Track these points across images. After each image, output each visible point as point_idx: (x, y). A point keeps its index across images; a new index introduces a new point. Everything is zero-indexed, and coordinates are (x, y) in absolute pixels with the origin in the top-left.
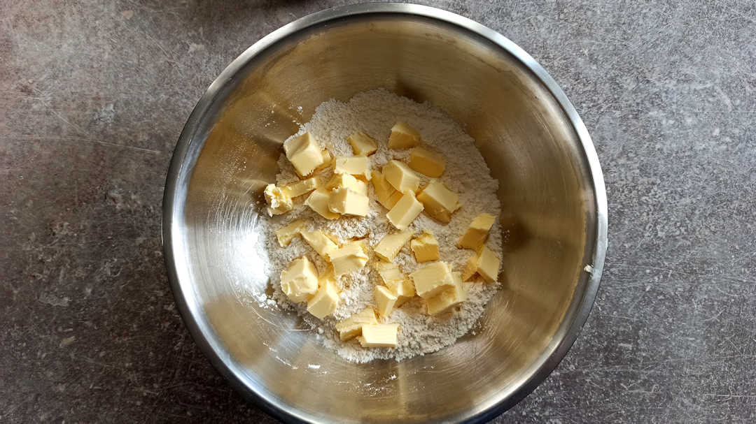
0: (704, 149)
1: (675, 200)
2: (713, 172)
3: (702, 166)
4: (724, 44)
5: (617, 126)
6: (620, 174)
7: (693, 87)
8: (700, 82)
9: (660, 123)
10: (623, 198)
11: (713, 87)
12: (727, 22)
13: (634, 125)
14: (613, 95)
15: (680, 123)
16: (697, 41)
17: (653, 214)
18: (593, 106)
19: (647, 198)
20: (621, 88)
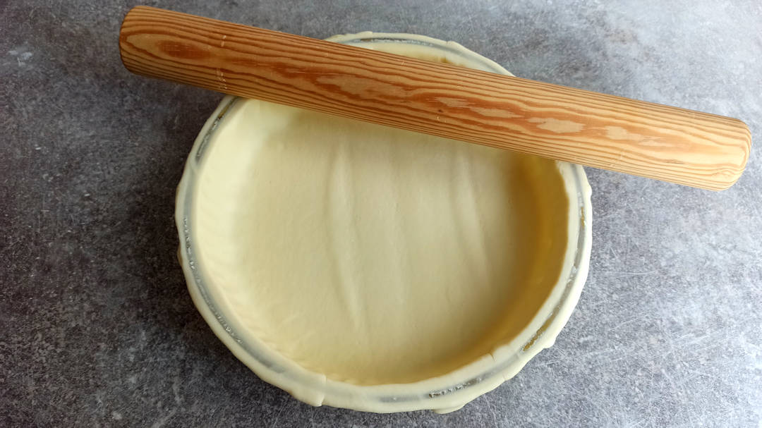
0: (96, 402)
1: (34, 372)
2: (65, 416)
3: (75, 402)
4: (231, 414)
5: (129, 297)
6: (72, 306)
7: (176, 380)
8: (182, 388)
9: (131, 344)
10: (42, 312)
11: (176, 406)
12: (260, 415)
13: (130, 316)
14: (167, 288)
15: (130, 369)
16: (235, 379)
17: (19, 348)
18: (154, 268)
19: (40, 339)
20: (175, 296)
